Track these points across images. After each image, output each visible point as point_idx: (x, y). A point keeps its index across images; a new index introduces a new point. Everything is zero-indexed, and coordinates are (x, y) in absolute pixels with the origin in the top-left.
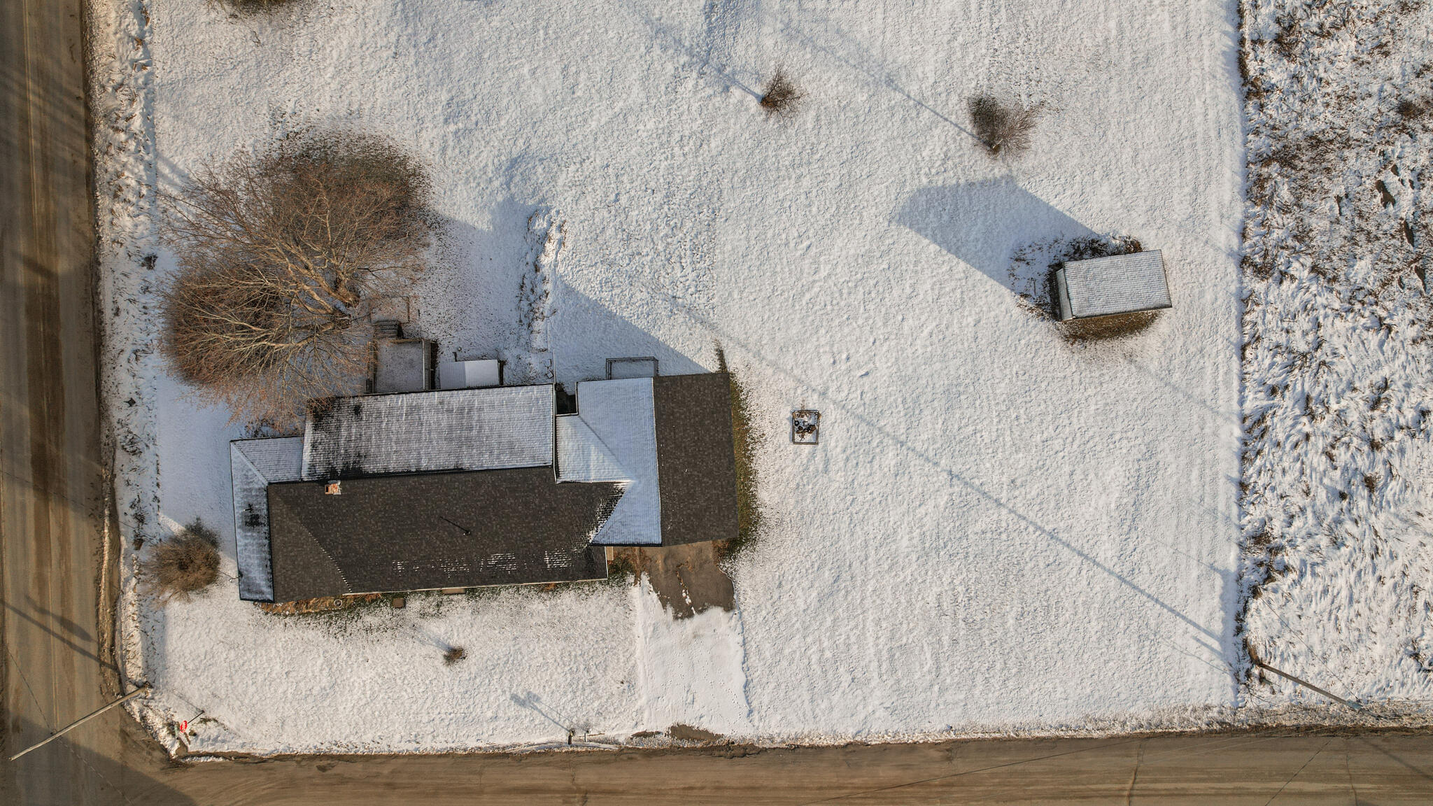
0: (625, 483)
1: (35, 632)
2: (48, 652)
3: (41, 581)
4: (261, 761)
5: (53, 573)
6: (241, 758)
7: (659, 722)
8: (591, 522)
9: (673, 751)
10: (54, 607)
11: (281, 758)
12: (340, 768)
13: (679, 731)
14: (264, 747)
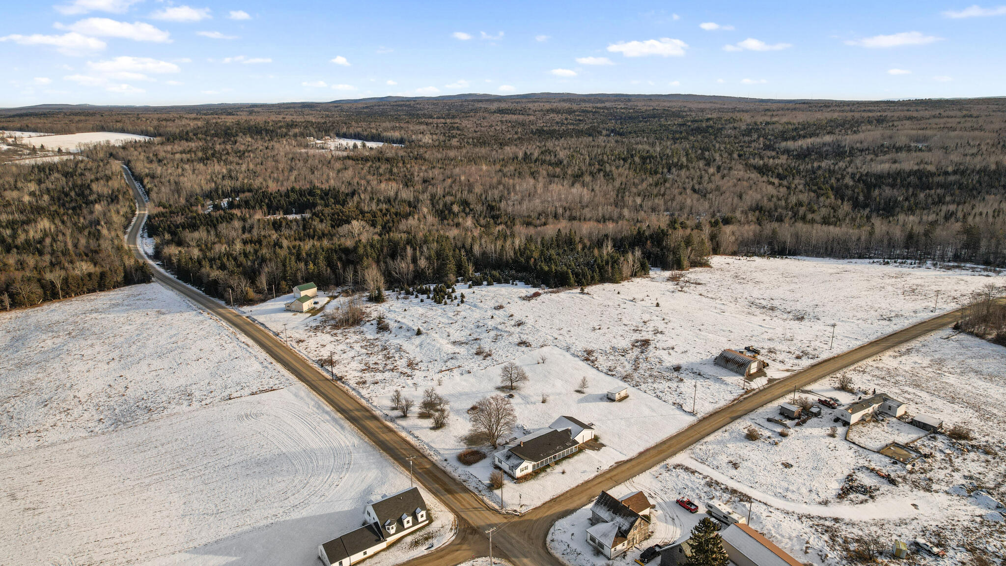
0: (570, 428)
1: (470, 513)
2: (476, 515)
3: (463, 505)
4: (540, 507)
5: (464, 503)
6: (536, 508)
7: (612, 463)
8: (569, 436)
9: (618, 466)
10: (469, 507)
11: (544, 504)
12: (558, 499)
13: (616, 463)
14: (539, 504)
